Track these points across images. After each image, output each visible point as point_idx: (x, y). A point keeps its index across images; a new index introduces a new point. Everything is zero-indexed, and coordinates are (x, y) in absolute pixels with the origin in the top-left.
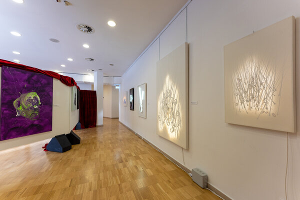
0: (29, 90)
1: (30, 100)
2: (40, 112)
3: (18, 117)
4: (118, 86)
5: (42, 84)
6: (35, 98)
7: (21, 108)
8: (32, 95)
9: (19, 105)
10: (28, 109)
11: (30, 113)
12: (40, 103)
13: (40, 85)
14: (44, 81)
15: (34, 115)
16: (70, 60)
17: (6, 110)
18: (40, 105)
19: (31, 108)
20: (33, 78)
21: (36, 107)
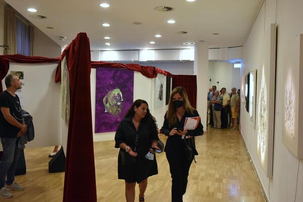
0: (114, 87)
1: (114, 97)
2: (123, 109)
3: (106, 113)
4: (239, 62)
5: (124, 80)
6: (118, 94)
7: (108, 105)
8: (117, 92)
9: (107, 102)
10: (113, 106)
11: (115, 109)
12: (122, 100)
13: (122, 81)
14: (126, 76)
15: (118, 112)
16: (158, 36)
17: (99, 106)
18: (123, 102)
19: (115, 105)
20: (117, 75)
21: (119, 104)
